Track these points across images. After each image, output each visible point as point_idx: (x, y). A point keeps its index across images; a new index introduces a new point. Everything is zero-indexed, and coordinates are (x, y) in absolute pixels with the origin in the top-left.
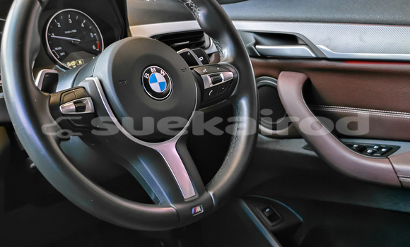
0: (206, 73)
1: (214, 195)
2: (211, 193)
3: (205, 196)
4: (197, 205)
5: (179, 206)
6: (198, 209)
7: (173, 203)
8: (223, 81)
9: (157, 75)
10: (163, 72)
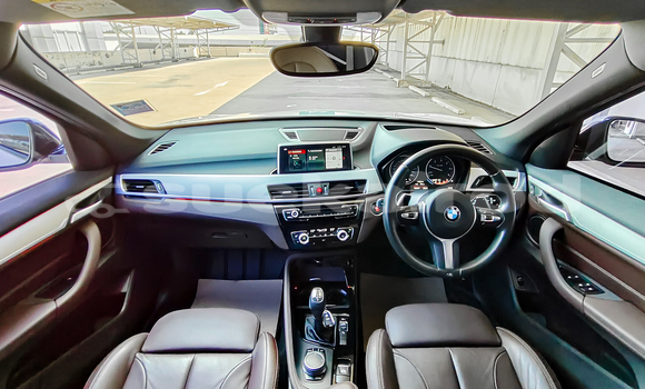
2: (461, 270)
3: (456, 270)
4: (450, 273)
5: (442, 270)
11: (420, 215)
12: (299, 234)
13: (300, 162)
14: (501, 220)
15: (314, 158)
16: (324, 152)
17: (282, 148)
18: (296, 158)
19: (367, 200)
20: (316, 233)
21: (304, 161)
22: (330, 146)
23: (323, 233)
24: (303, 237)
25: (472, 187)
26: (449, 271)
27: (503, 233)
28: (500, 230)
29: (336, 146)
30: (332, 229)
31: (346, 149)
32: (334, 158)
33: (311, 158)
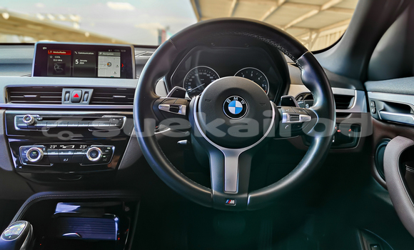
0: (287, 112)
3: (243, 197)
8: (299, 121)
9: (237, 102)
10: (243, 101)
15: (82, 62)
16: (97, 54)
18: (58, 60)
21: (68, 65)
23: (66, 150)
24: (33, 153)
26: (231, 196)
30: (82, 147)
32: (109, 64)
33: (79, 61)
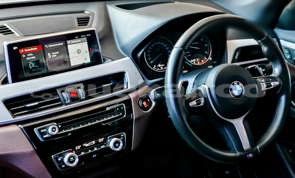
0: (263, 82)
1: (260, 148)
2: (258, 147)
3: (255, 149)
4: (250, 153)
5: (241, 153)
6: (251, 155)
7: (239, 151)
8: (272, 87)
9: (237, 86)
10: (241, 84)
11: (206, 100)
12: (63, 155)
13: (37, 62)
14: (280, 85)
15: (54, 54)
16: (66, 45)
17: (10, 47)
18: (31, 57)
19: (132, 96)
20: (83, 148)
21: (42, 60)
22: (72, 37)
23: (91, 147)
24: (69, 158)
25: (232, 62)
26: (248, 151)
27: (283, 98)
28: (280, 95)
29: (79, 35)
30: (101, 140)
31: (91, 38)
32: (79, 52)
33: (51, 54)
